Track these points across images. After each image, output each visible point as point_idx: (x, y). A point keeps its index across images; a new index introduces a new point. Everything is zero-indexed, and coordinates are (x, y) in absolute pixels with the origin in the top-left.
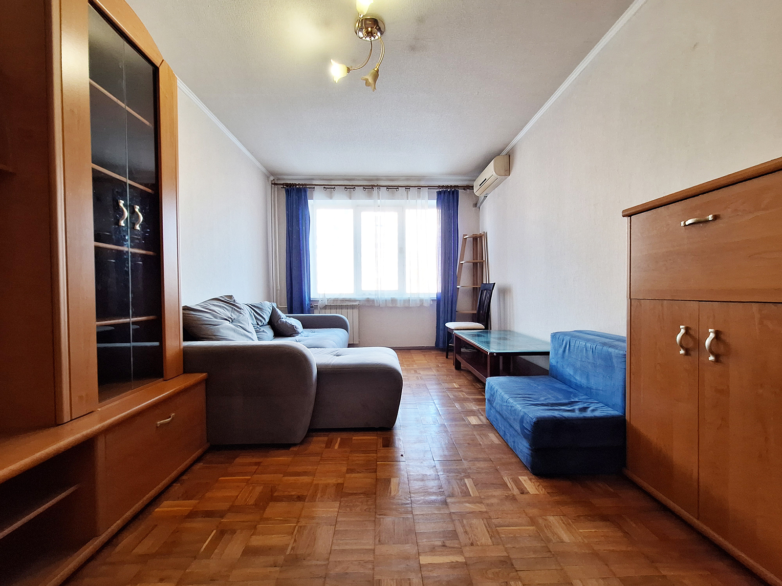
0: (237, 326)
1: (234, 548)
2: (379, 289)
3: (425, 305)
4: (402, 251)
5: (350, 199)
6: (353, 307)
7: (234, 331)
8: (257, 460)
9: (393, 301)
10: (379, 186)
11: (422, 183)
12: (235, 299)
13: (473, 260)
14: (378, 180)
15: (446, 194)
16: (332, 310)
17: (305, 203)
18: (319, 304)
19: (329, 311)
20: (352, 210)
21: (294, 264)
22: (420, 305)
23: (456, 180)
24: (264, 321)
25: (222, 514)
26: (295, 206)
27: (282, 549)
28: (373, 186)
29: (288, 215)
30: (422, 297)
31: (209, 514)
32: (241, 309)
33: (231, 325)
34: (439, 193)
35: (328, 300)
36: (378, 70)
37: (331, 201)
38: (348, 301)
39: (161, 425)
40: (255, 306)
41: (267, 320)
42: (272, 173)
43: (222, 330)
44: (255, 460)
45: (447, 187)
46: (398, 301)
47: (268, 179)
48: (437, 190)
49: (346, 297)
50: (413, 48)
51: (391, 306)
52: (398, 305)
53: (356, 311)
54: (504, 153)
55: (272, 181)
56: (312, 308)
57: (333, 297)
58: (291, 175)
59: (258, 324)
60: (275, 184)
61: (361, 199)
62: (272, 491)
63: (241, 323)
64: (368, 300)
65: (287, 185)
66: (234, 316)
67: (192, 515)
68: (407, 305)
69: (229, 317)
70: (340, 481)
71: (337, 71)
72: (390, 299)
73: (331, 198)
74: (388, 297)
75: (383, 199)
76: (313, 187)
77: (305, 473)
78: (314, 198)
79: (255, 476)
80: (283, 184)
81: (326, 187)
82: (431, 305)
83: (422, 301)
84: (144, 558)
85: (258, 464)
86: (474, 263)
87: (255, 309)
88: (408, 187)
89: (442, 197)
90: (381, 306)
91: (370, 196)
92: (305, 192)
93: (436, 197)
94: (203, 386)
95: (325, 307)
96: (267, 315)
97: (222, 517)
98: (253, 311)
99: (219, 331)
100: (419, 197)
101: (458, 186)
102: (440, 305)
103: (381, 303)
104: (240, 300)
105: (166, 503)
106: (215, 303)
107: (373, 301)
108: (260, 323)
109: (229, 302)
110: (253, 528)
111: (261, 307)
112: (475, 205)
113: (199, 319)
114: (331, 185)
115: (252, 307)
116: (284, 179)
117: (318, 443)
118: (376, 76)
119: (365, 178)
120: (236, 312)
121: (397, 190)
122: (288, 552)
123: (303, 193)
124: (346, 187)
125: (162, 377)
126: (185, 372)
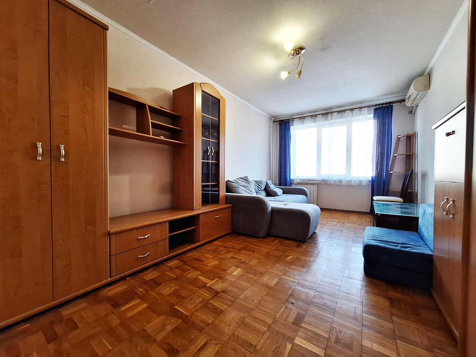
0: (247, 189)
1: (229, 255)
2: (330, 174)
3: (363, 184)
4: (349, 150)
5: (314, 122)
6: (314, 184)
7: (245, 191)
8: (245, 239)
9: (340, 181)
10: (332, 113)
11: (364, 105)
12: (248, 178)
13: (406, 153)
14: (331, 109)
15: (382, 110)
16: (302, 186)
17: (289, 129)
18: (295, 182)
19: (300, 186)
20: (316, 128)
21: (283, 161)
22: (360, 185)
23: (393, 97)
24: (261, 188)
25: (229, 248)
26: (283, 131)
27: (241, 260)
28: (327, 114)
29: (280, 136)
30: (361, 179)
31: (226, 247)
32: (250, 182)
33: (244, 189)
34: (376, 110)
35: (300, 180)
36: (301, 70)
37: (303, 125)
38: (311, 180)
39: (216, 217)
40: (258, 182)
41: (263, 188)
42: (273, 117)
43: (240, 190)
44: (244, 238)
45: (383, 104)
46: (343, 182)
47: (271, 120)
48: (374, 108)
49: (310, 178)
50: (324, 49)
51: (339, 184)
52: (343, 184)
53: (316, 187)
54: (426, 73)
55: (273, 120)
56: (291, 184)
57: (303, 178)
58: (282, 116)
59: (258, 190)
60: (274, 122)
61: (321, 121)
62: (245, 247)
63: (249, 188)
64: (323, 180)
65: (280, 121)
66: (246, 185)
67: (222, 246)
68: (349, 184)
69: (244, 185)
70: (270, 251)
71: (284, 75)
72: (338, 180)
73: (303, 123)
74: (336, 178)
75: (336, 119)
76: (293, 119)
77: (259, 246)
78: (294, 125)
79: (242, 242)
80: (278, 121)
81: (300, 118)
82: (368, 185)
83: (361, 182)
84: (209, 250)
85: (245, 240)
86: (407, 155)
87: (258, 183)
88: (352, 110)
89: (378, 112)
90: (331, 184)
91: (326, 119)
92: (289, 123)
93: (373, 113)
94: (231, 208)
95: (298, 184)
96: (263, 186)
97: (229, 249)
98: (256, 184)
99: (238, 190)
100: (361, 114)
101: (392, 102)
102: (374, 185)
103: (332, 182)
104: (251, 179)
105: (216, 242)
106: (240, 179)
107: (327, 181)
108: (259, 189)
109: (246, 179)
110: (236, 253)
111: (260, 182)
112: (411, 112)
113: (232, 185)
114: (302, 117)
115: (256, 182)
116: (279, 118)
117: (269, 239)
118: (300, 73)
119: (323, 109)
120: (247, 184)
121: (345, 112)
122: (242, 261)
123: (287, 124)
124: (312, 116)
125: (219, 203)
126: (226, 203)
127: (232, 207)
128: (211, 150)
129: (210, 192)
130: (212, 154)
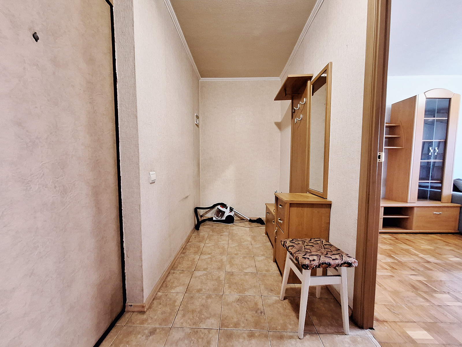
39: (435, 214)
94: (459, 209)
105: (434, 235)
125: (440, 201)
126: (452, 202)
127: (461, 207)
128: (434, 150)
129: (429, 189)
130: (434, 153)
